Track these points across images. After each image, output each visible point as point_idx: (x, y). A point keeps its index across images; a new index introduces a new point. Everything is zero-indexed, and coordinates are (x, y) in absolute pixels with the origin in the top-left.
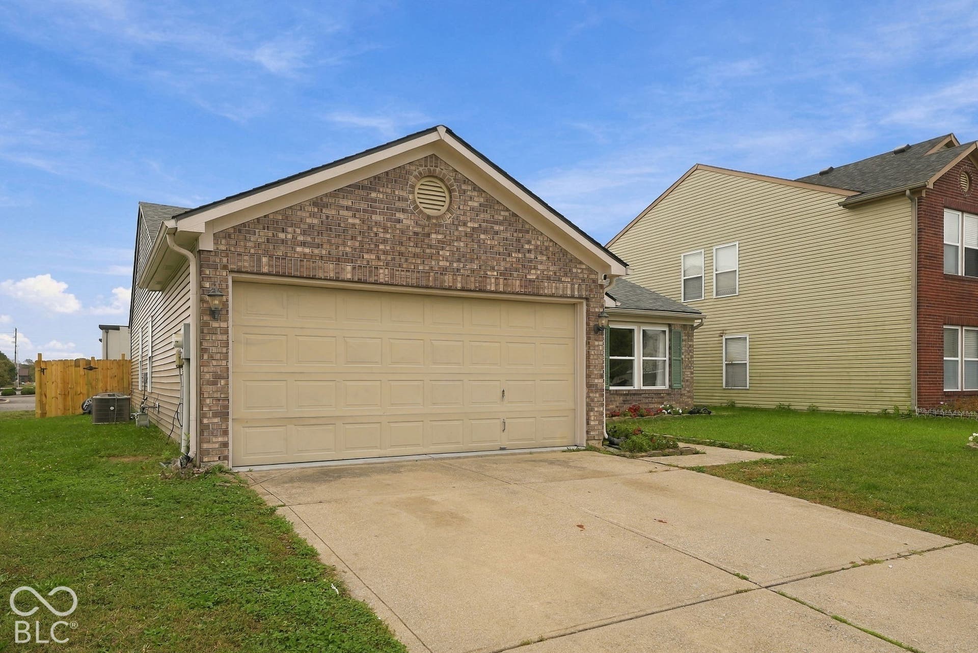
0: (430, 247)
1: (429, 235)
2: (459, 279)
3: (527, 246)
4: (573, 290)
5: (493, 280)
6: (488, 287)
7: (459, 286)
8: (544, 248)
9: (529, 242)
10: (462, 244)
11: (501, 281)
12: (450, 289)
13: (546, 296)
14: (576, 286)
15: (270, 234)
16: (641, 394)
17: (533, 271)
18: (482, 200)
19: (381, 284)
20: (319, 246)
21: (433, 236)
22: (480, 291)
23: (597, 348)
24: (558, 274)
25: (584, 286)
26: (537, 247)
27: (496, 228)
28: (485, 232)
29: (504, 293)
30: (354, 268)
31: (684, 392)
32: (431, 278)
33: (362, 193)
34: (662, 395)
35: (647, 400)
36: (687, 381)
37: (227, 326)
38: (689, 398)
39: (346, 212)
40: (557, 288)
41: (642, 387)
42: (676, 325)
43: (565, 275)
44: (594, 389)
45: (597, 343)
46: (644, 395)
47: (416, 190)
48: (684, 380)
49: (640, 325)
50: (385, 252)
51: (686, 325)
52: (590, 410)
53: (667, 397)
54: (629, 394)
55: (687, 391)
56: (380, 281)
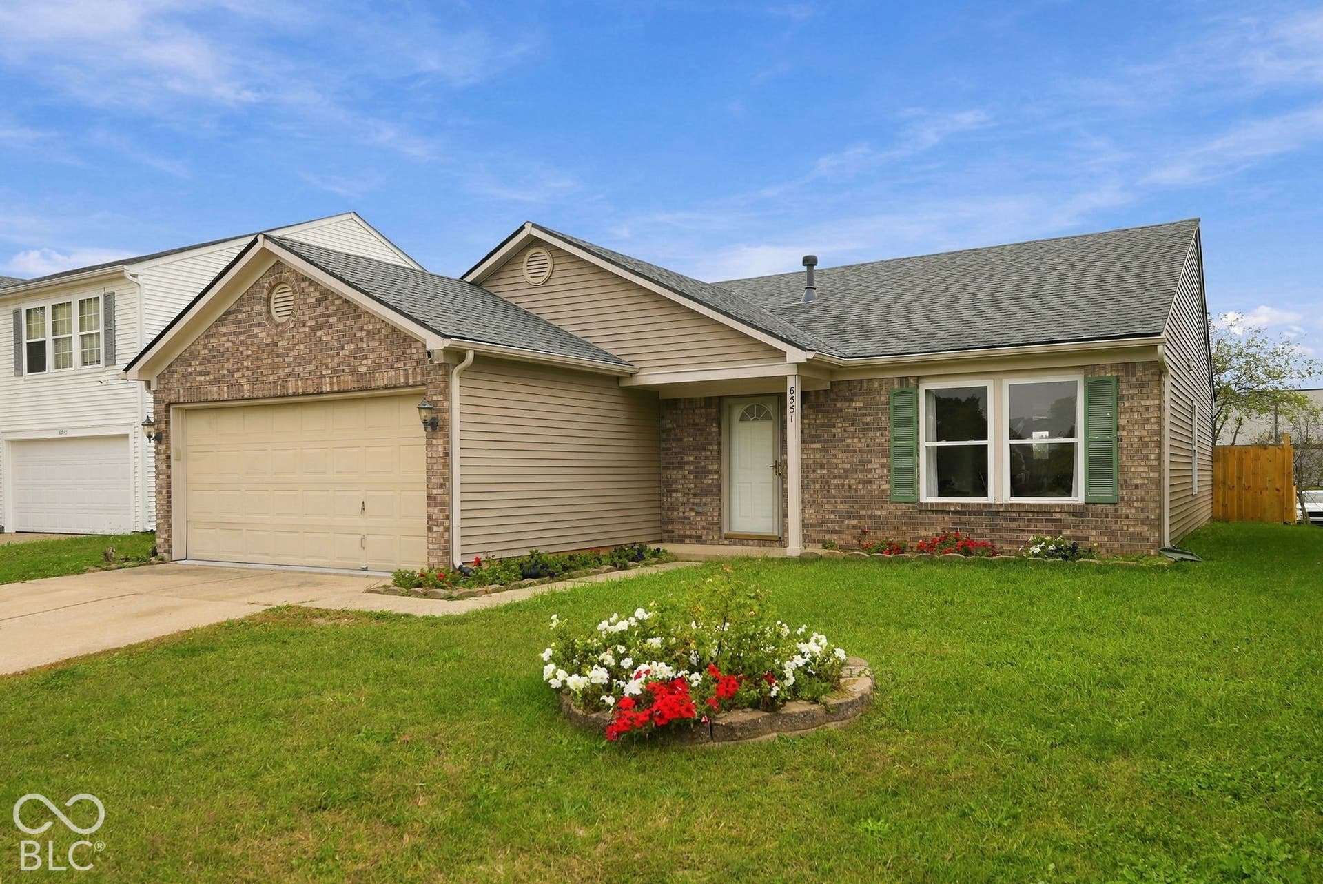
0: (278, 356)
1: (276, 344)
2: (300, 383)
3: (359, 334)
4: (406, 377)
5: (327, 379)
6: (324, 389)
7: (301, 391)
8: (376, 332)
9: (361, 329)
10: (302, 346)
11: (335, 379)
12: (294, 395)
13: (378, 389)
14: (410, 372)
15: (184, 370)
17: (364, 362)
18: (318, 294)
19: (246, 399)
20: (208, 373)
21: (280, 344)
22: (318, 394)
23: (435, 449)
24: (390, 360)
25: (418, 370)
26: (368, 332)
27: (331, 320)
28: (321, 328)
29: (338, 392)
30: (228, 387)
31: (1128, 511)
32: (279, 387)
33: (232, 317)
34: (1058, 516)
35: (1014, 526)
36: (1137, 487)
37: (168, 448)
38: (1143, 523)
39: (224, 339)
40: (389, 378)
41: (1007, 499)
42: (1104, 367)
43: (398, 360)
44: (432, 503)
45: (434, 442)
46: (1004, 514)
47: (272, 301)
48: (1125, 485)
49: (1000, 376)
50: (248, 369)
51: (1134, 364)
52: (430, 529)
53: (1069, 520)
54: (965, 512)
55: (1136, 508)
56: (246, 396)
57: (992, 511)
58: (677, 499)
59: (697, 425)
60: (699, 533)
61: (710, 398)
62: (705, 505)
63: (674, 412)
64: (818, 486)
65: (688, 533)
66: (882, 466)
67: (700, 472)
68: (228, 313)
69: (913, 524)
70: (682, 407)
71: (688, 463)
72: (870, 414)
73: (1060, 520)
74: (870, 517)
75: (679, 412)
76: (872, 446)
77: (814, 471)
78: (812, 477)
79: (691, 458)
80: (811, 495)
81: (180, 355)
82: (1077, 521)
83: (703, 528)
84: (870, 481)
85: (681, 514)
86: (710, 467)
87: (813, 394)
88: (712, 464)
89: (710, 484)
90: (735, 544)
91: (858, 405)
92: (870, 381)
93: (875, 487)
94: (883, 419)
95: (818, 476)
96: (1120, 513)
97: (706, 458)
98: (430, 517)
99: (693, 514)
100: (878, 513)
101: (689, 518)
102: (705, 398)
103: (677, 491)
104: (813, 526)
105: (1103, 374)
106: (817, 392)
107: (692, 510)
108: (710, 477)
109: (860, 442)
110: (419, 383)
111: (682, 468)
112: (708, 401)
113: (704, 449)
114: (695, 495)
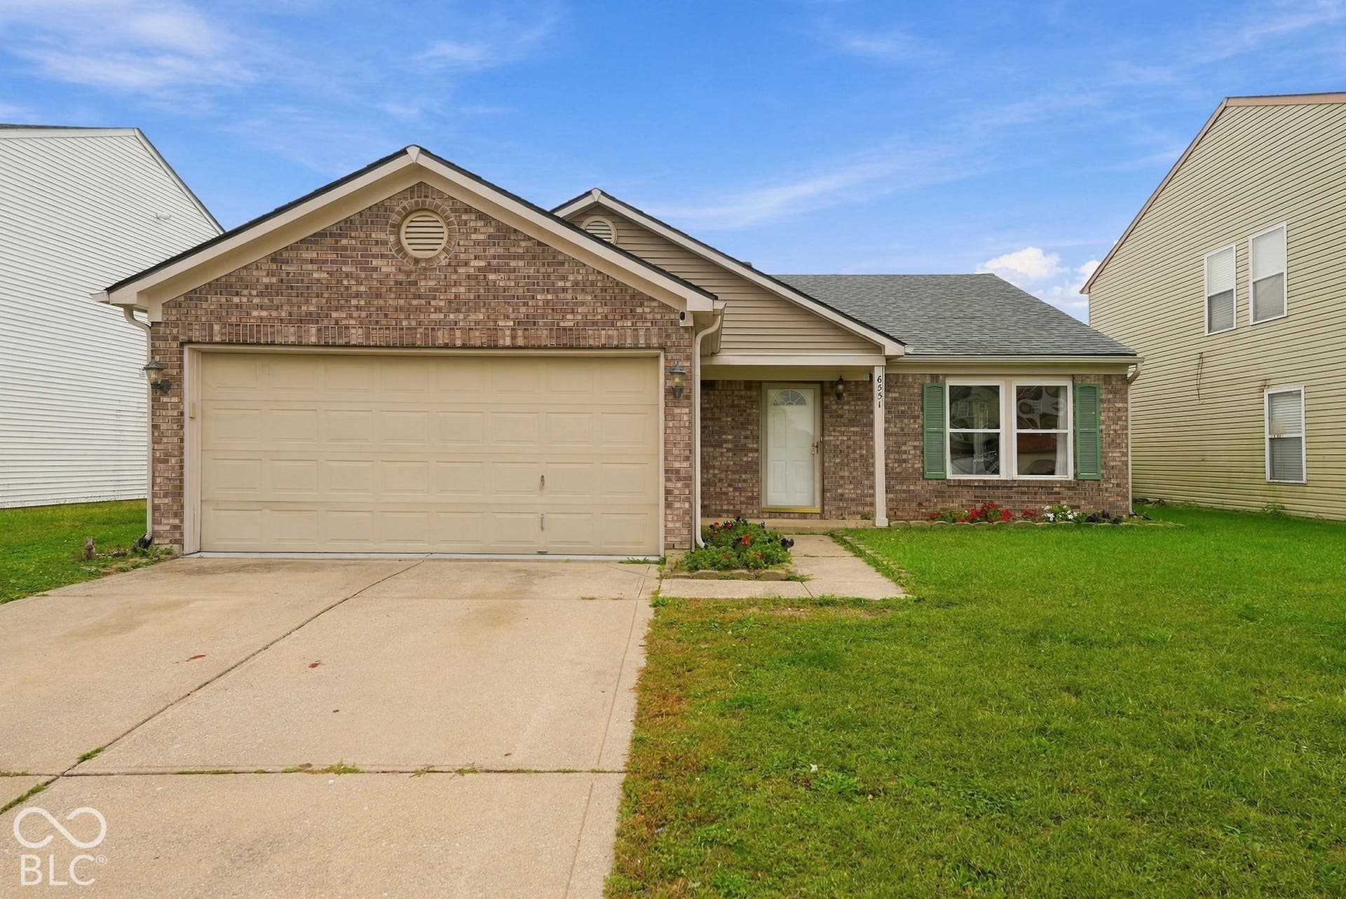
0: (419, 297)
1: (416, 283)
2: (458, 333)
3: (560, 284)
5: (507, 332)
6: (501, 342)
7: (459, 343)
8: (588, 284)
9: (564, 278)
10: (462, 290)
11: (519, 333)
12: (445, 347)
13: (591, 348)
14: (642, 332)
15: (223, 299)
16: (1011, 487)
17: (569, 316)
18: (491, 230)
19: (354, 346)
20: (278, 307)
21: (422, 283)
22: (489, 347)
23: (678, 418)
24: (610, 317)
25: (655, 331)
26: (576, 283)
27: (514, 264)
28: (497, 271)
29: (525, 347)
30: (319, 330)
31: (1107, 486)
32: (418, 336)
33: (330, 241)
34: (1057, 490)
35: (1025, 498)
36: (1113, 467)
37: (181, 401)
38: (1118, 495)
39: (310, 267)
40: (609, 337)
41: (1016, 476)
42: (1088, 376)
43: (623, 317)
44: (673, 477)
45: (677, 411)
46: (1017, 489)
47: (403, 229)
48: (1105, 466)
49: (1010, 378)
50: (358, 308)
51: (1110, 376)
52: (668, 506)
53: (1066, 493)
54: (986, 487)
55: (1113, 484)
56: (353, 342)
57: (1006, 485)
58: (715, 475)
59: (738, 406)
60: (738, 507)
61: (750, 382)
62: (745, 481)
63: (711, 392)
64: (857, 464)
65: (725, 507)
66: (915, 447)
67: (739, 449)
68: (322, 234)
69: (942, 497)
70: (720, 388)
71: (726, 441)
72: (904, 404)
73: (1059, 493)
74: (904, 491)
75: (717, 393)
76: (906, 431)
77: (854, 452)
78: (852, 456)
79: (730, 437)
80: (851, 473)
81: (217, 280)
82: (1071, 493)
83: (742, 503)
84: (905, 461)
85: (718, 490)
86: (751, 446)
87: (853, 383)
88: (753, 443)
89: (749, 462)
90: (775, 517)
91: (894, 395)
92: (904, 375)
93: (910, 465)
94: (916, 408)
95: (858, 456)
96: (1101, 487)
97: (746, 437)
98: (668, 492)
99: (731, 489)
100: (912, 488)
101: (726, 494)
102: (745, 382)
103: (714, 467)
104: (852, 500)
105: (1089, 382)
106: (857, 382)
107: (730, 485)
108: (751, 455)
109: (895, 426)
110: (656, 345)
111: (721, 446)
112: (749, 385)
113: (744, 429)
114: (734, 472)
